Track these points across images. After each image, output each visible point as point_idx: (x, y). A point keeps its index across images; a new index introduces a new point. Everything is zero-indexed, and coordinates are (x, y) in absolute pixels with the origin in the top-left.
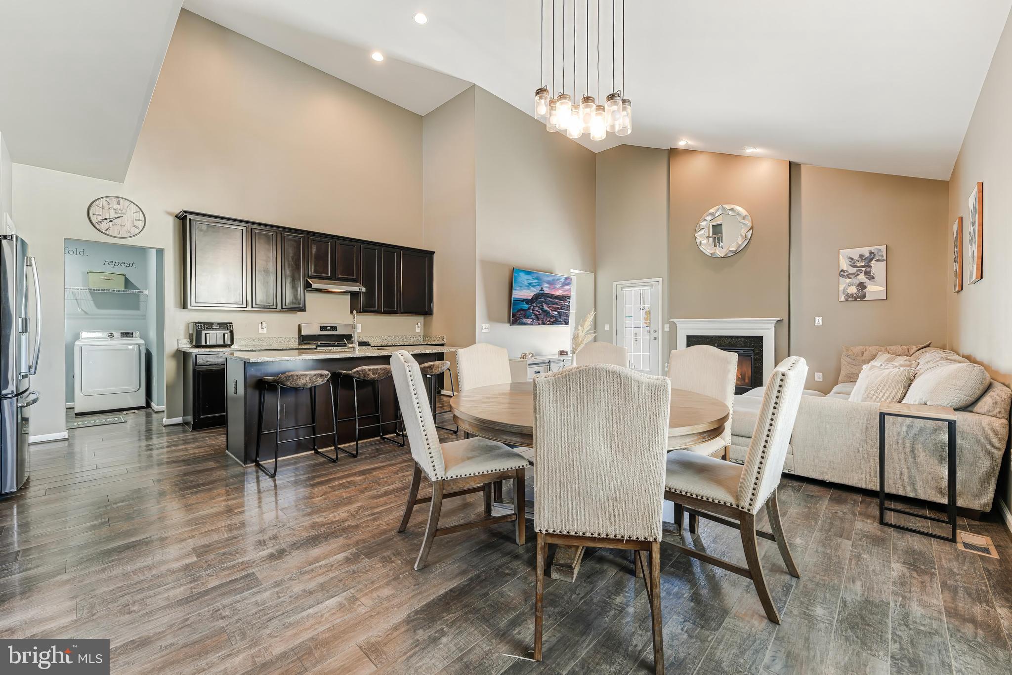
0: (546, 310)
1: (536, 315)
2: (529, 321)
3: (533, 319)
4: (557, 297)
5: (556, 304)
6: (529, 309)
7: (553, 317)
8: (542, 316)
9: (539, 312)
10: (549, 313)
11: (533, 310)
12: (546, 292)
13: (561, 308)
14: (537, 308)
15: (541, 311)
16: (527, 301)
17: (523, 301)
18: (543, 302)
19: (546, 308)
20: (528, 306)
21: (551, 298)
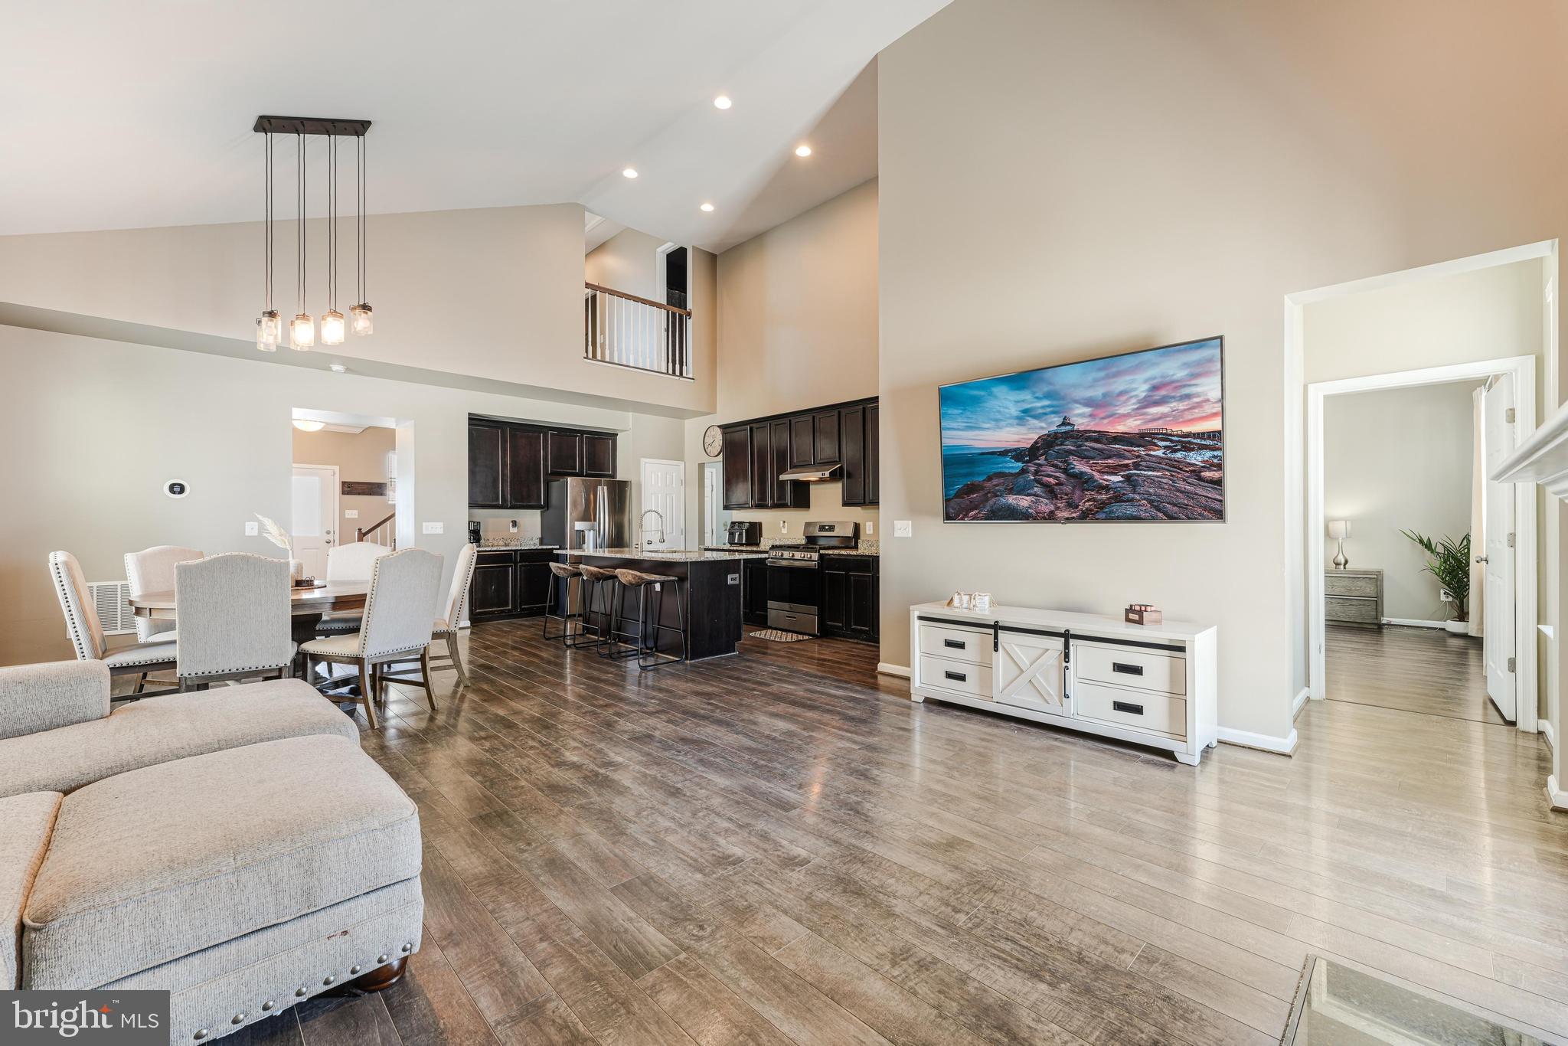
0: (1082, 473)
1: (1046, 486)
2: (1024, 502)
3: (1035, 495)
4: (1119, 438)
5: (1120, 456)
6: (1023, 471)
7: (1107, 488)
8: (1068, 489)
9: (1056, 478)
10: (1091, 479)
11: (1036, 473)
12: (1081, 428)
13: (1136, 466)
14: (1049, 470)
15: (1062, 476)
16: (1018, 454)
17: (1004, 453)
18: (1070, 453)
19: (1080, 466)
20: (1020, 465)
21: (1097, 441)
